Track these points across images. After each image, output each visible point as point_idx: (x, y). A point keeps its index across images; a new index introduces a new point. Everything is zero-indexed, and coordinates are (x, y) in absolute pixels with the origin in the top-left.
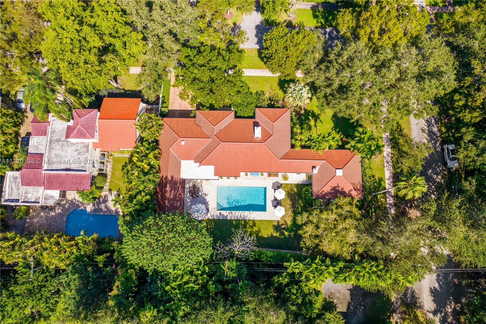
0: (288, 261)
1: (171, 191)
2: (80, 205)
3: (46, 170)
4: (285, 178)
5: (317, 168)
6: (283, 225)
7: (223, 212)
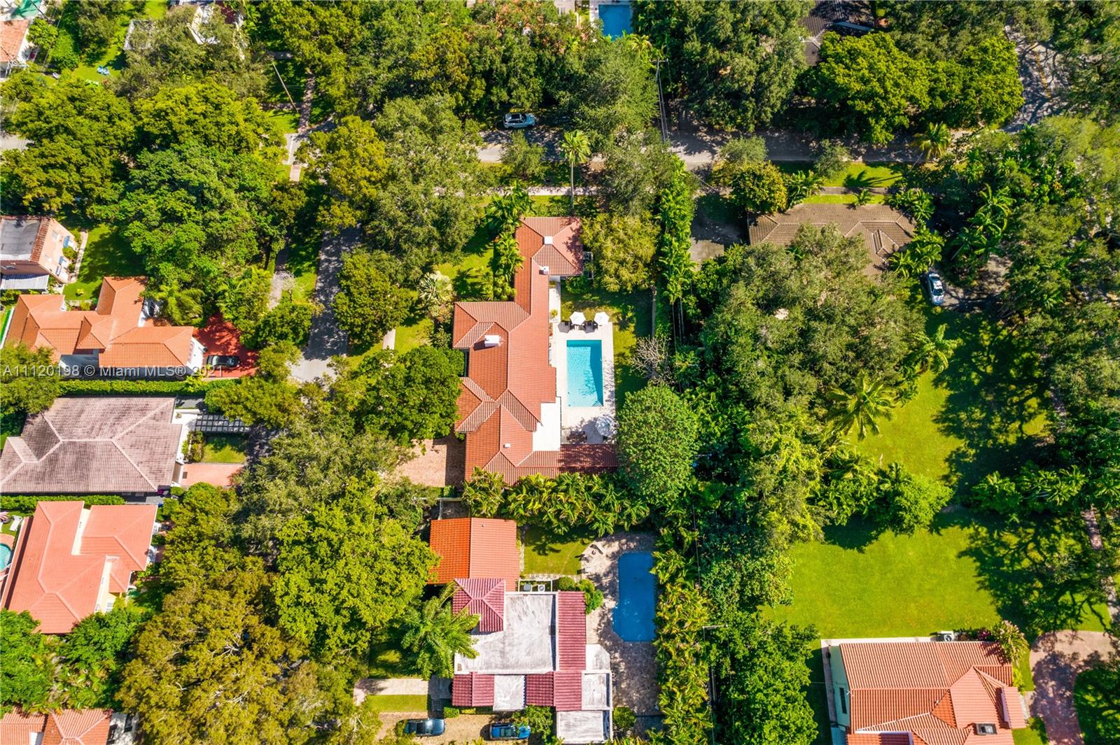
0: (667, 299)
1: (581, 462)
2: (605, 620)
3: (554, 668)
4: (554, 314)
5: (542, 268)
6: (618, 319)
7: (605, 397)
